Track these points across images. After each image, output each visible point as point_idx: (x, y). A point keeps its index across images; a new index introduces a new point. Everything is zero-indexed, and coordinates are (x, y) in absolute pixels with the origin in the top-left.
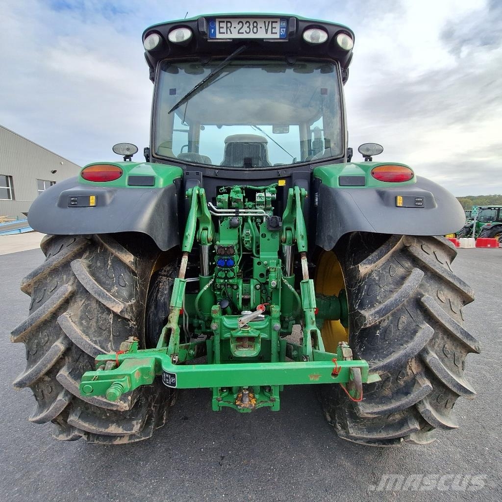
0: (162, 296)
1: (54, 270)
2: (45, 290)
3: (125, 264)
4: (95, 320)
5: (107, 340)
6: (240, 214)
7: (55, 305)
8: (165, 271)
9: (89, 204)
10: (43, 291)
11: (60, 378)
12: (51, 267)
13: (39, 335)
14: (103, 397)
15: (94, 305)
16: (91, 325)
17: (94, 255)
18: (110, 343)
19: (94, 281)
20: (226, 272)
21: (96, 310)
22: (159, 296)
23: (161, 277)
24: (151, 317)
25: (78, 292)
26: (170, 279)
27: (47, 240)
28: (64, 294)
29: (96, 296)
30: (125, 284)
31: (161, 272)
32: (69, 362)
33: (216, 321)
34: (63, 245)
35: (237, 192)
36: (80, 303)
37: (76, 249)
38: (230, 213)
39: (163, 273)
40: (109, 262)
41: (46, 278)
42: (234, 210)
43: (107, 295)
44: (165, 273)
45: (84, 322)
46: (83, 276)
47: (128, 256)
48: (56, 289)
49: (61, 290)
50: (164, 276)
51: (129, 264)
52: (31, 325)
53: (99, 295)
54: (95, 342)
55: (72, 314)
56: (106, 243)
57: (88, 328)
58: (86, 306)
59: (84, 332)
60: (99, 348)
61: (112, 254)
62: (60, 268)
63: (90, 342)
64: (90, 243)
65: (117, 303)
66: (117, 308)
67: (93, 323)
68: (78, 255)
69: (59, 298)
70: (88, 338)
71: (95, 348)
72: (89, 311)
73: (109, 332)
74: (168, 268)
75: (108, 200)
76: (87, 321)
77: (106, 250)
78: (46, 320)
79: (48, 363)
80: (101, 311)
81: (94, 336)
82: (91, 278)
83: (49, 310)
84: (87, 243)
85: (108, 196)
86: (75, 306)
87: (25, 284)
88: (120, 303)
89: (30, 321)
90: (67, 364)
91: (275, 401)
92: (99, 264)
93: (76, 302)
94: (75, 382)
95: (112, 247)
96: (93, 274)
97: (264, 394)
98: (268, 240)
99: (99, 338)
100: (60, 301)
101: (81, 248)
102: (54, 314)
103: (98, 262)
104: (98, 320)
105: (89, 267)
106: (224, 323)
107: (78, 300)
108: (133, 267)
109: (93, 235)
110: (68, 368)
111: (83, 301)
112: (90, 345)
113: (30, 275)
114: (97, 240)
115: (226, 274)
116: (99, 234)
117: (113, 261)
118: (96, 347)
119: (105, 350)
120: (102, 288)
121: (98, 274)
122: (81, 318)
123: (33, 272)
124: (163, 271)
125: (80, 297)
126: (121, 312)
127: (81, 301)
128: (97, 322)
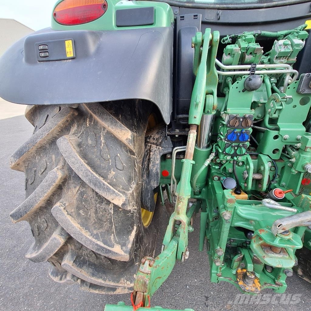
0: (154, 166)
1: (41, 148)
2: (35, 171)
3: (121, 141)
4: (93, 210)
5: (109, 232)
6: (257, 72)
7: (46, 194)
8: (154, 139)
9: (65, 55)
10: (33, 172)
11: (64, 266)
12: (36, 145)
13: (38, 219)
14: (110, 281)
15: (90, 193)
16: (90, 215)
17: (83, 130)
18: (112, 235)
19: (86, 165)
20: (236, 148)
21: (93, 200)
22: (150, 165)
23: (150, 144)
24: (144, 185)
25: (70, 176)
26: (160, 148)
27: (31, 110)
28: (54, 182)
29: (92, 186)
30: (123, 167)
31: (149, 139)
32: (72, 249)
33: (229, 210)
34: (48, 115)
35: (249, 41)
36: (75, 190)
37: (61, 121)
38: (244, 70)
39: (151, 140)
40: (102, 138)
41: (34, 157)
42: (249, 66)
43: (104, 184)
44: (155, 142)
45: (81, 212)
46: (73, 160)
47: (124, 131)
48: (46, 171)
49: (50, 175)
50: (153, 144)
51: (126, 142)
52: (26, 212)
53: (95, 185)
54: (97, 237)
55: (67, 205)
56: (95, 113)
57: (87, 219)
58: (82, 194)
59: (82, 225)
60: (102, 244)
61: (104, 128)
62: (48, 146)
63: (90, 238)
64: (76, 114)
65: (117, 195)
66: (119, 201)
67: (92, 213)
68: (65, 129)
69: (49, 186)
70: (89, 233)
71: (97, 245)
72: (86, 201)
73: (111, 223)
74: (157, 136)
75: (92, 48)
76: (84, 211)
77: (96, 123)
78: (41, 207)
79: (50, 252)
80: (99, 201)
81: (95, 229)
82: (82, 161)
83: (41, 199)
84: (73, 115)
85: (90, 41)
86: (69, 193)
87: (13, 164)
88: (121, 194)
89: (24, 208)
90: (70, 251)
91: (282, 286)
92: (90, 142)
93: (69, 188)
94: (81, 270)
95: (102, 119)
96: (84, 156)
97: (265, 273)
98: (295, 106)
99: (101, 230)
100: (51, 189)
101: (67, 121)
102: (49, 200)
103: (89, 139)
104: (96, 210)
105: (79, 145)
106: (238, 211)
107: (72, 186)
108: (131, 147)
109: (79, 104)
110: (72, 256)
111: (78, 188)
112: (91, 241)
113: (16, 154)
114: (84, 110)
115: (236, 150)
116: (87, 104)
117: (106, 138)
118: (99, 243)
119: (109, 246)
120: (97, 176)
121: (90, 155)
122: (78, 208)
123: (19, 151)
124: (151, 139)
125: (74, 183)
126: (124, 204)
127: (75, 187)
128: (96, 212)
